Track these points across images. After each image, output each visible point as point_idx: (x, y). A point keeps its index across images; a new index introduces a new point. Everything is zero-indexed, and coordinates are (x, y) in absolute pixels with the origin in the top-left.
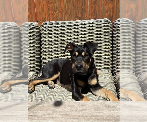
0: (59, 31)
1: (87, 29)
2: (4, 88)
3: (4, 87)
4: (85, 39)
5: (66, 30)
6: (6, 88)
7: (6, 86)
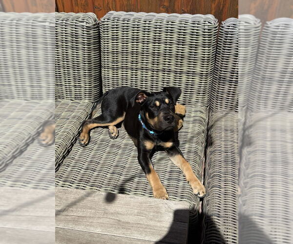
0: (130, 34)
1: (175, 36)
2: (44, 140)
3: (44, 138)
4: (171, 53)
5: (141, 34)
6: (47, 141)
7: (47, 137)
